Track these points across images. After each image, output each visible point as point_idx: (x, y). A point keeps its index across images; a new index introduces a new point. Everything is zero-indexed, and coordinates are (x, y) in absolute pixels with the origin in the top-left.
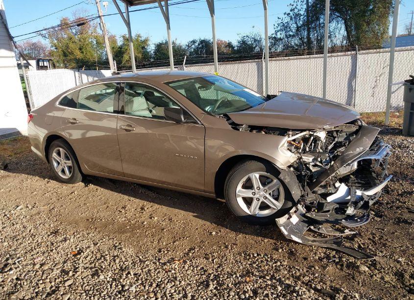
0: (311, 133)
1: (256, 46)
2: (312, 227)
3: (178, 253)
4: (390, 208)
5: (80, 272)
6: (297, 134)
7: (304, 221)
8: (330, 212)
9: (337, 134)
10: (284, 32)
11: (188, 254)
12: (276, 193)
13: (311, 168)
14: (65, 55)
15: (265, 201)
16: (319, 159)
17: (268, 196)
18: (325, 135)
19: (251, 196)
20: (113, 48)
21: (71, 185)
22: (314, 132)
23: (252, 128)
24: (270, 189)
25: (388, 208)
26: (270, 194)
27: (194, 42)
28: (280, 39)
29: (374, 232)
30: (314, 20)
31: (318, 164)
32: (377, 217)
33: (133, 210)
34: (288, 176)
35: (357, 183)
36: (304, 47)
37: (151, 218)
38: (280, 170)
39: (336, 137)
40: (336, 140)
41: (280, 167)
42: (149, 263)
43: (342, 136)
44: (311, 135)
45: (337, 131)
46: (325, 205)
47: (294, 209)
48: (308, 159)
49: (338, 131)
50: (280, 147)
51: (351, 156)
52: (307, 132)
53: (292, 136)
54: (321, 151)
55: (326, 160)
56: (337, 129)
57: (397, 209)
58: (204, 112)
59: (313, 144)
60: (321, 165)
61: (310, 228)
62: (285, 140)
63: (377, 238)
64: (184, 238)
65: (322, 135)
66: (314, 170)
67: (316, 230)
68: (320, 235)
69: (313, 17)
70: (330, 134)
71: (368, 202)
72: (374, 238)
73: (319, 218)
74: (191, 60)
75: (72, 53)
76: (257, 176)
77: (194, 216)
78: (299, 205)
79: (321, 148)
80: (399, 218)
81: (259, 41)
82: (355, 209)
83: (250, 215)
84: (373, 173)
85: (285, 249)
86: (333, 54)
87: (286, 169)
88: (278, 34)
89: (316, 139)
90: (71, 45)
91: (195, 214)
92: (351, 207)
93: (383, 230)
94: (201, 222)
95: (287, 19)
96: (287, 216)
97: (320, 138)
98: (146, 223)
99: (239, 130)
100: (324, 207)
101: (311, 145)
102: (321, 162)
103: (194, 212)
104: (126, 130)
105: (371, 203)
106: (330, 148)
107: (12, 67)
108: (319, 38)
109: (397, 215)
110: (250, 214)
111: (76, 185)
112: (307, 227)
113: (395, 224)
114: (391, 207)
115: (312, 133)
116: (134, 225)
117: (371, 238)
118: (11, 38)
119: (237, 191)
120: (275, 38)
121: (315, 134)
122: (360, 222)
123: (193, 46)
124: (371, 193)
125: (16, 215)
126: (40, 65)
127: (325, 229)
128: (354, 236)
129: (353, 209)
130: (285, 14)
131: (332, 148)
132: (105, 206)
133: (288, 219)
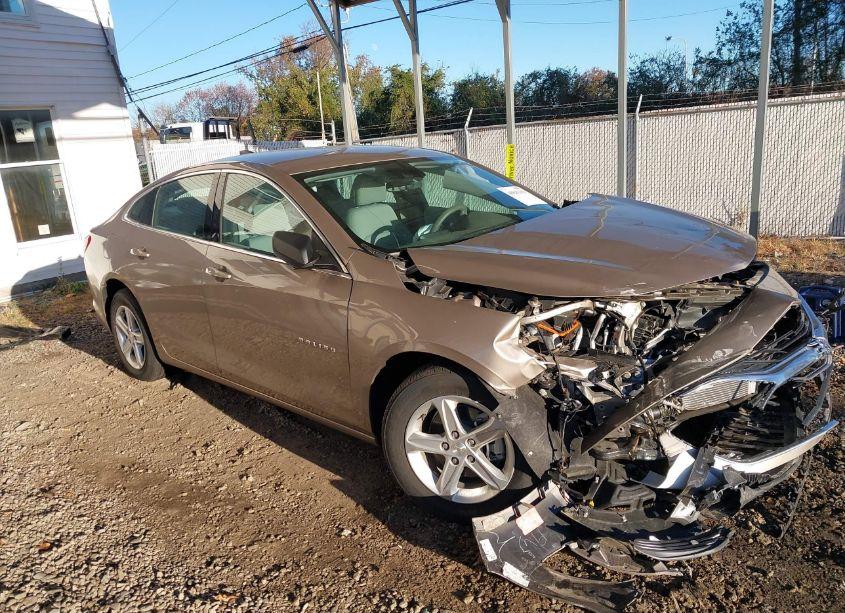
0: (598, 304)
1: (671, 81)
2: (574, 546)
3: (241, 575)
4: (816, 509)
5: (24, 595)
6: (556, 307)
7: (557, 528)
8: (633, 509)
9: (675, 311)
10: (738, 47)
11: (259, 579)
12: (497, 450)
13: (588, 394)
14: (283, 110)
15: (471, 465)
16: (606, 375)
17: (478, 455)
18: (639, 311)
19: (441, 450)
20: (372, 93)
21: (144, 384)
22: (607, 303)
23: (457, 287)
24: (481, 437)
25: (811, 510)
26: (484, 450)
27: (534, 76)
28: (729, 63)
29: (737, 577)
30: (813, 18)
31: (604, 384)
32: (767, 532)
33: (221, 452)
34: (521, 411)
35: (749, 431)
36: (783, 81)
37: (241, 477)
38: (497, 397)
39: (669, 317)
40: (671, 324)
41: (498, 388)
42: (164, 593)
43: (690, 316)
44: (600, 311)
45: (674, 303)
46: (618, 490)
47: (534, 494)
48: (581, 371)
49: (677, 301)
50: (498, 341)
51: (694, 370)
52: (587, 304)
53: (541, 311)
54: (626, 351)
55: (633, 374)
56: (672, 297)
57: (831, 516)
58: (356, 246)
59: (607, 333)
60: (610, 387)
61: (568, 548)
62: (514, 322)
63: (735, 598)
64: (276, 536)
65: (631, 312)
66: (594, 399)
67: (583, 554)
68: (590, 569)
69: (808, 8)
70: (651, 308)
71: (737, 494)
72: (728, 595)
73: (594, 524)
74: (480, 118)
75: (294, 105)
76: (452, 405)
77: (333, 483)
78: (551, 484)
79: (627, 343)
80: (823, 544)
81: (680, 70)
82: (698, 508)
83: (437, 496)
84: (798, 409)
85: (483, 597)
86: (807, 97)
87: (514, 394)
88: (725, 51)
89: (614, 321)
90: (295, 90)
91: (338, 477)
92: (686, 504)
93: (765, 574)
94: (339, 497)
95: (746, 18)
96: (509, 511)
97: (624, 318)
98: (224, 488)
99: (418, 291)
100: (615, 496)
101: (601, 333)
102: (611, 381)
103: (337, 472)
104: (217, 278)
105: (747, 496)
106: (651, 344)
107: (124, 137)
108: (823, 58)
109: (826, 535)
110: (438, 493)
111: (154, 384)
112: (562, 543)
113: (808, 560)
114: (820, 507)
115: (603, 306)
116: (199, 489)
117: (720, 596)
118: (122, 81)
119: (407, 439)
120: (714, 61)
121: (609, 308)
122: (695, 547)
123: (533, 85)
124: (760, 466)
125: (9, 441)
126: (211, 131)
127: (604, 555)
128: (677, 583)
129: (691, 508)
130: (743, 5)
131: (659, 346)
132: (177, 437)
133: (513, 518)
